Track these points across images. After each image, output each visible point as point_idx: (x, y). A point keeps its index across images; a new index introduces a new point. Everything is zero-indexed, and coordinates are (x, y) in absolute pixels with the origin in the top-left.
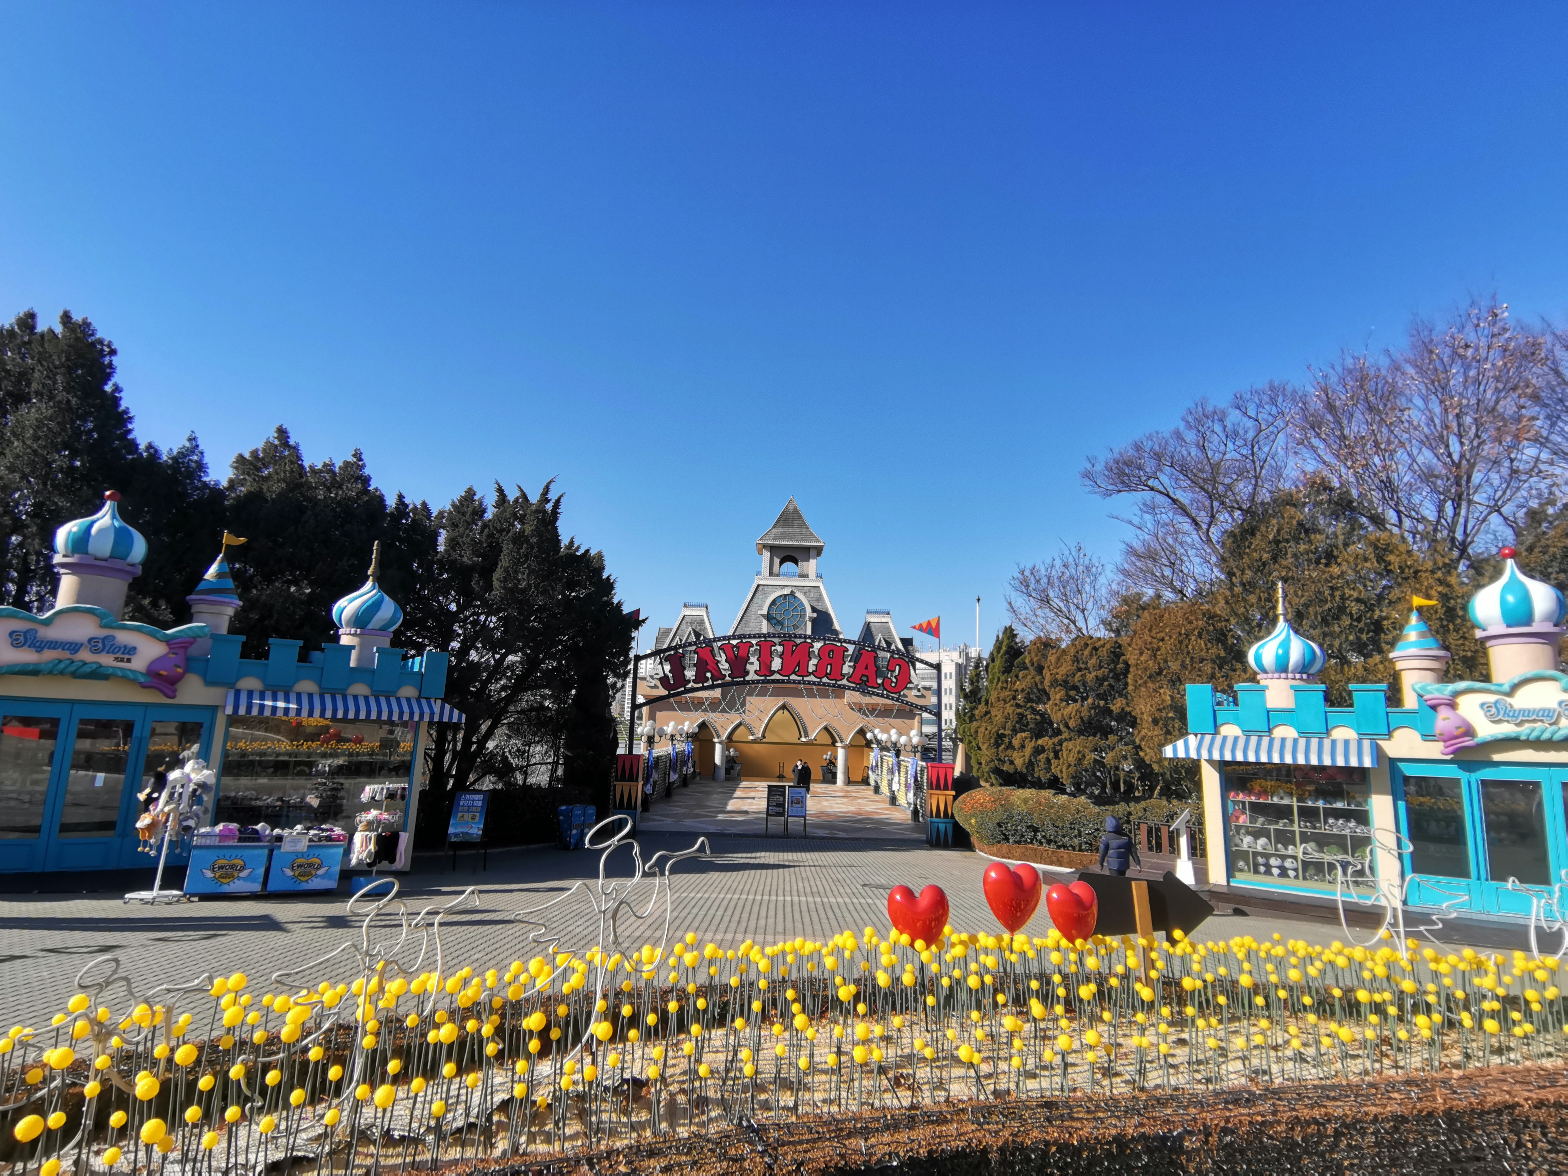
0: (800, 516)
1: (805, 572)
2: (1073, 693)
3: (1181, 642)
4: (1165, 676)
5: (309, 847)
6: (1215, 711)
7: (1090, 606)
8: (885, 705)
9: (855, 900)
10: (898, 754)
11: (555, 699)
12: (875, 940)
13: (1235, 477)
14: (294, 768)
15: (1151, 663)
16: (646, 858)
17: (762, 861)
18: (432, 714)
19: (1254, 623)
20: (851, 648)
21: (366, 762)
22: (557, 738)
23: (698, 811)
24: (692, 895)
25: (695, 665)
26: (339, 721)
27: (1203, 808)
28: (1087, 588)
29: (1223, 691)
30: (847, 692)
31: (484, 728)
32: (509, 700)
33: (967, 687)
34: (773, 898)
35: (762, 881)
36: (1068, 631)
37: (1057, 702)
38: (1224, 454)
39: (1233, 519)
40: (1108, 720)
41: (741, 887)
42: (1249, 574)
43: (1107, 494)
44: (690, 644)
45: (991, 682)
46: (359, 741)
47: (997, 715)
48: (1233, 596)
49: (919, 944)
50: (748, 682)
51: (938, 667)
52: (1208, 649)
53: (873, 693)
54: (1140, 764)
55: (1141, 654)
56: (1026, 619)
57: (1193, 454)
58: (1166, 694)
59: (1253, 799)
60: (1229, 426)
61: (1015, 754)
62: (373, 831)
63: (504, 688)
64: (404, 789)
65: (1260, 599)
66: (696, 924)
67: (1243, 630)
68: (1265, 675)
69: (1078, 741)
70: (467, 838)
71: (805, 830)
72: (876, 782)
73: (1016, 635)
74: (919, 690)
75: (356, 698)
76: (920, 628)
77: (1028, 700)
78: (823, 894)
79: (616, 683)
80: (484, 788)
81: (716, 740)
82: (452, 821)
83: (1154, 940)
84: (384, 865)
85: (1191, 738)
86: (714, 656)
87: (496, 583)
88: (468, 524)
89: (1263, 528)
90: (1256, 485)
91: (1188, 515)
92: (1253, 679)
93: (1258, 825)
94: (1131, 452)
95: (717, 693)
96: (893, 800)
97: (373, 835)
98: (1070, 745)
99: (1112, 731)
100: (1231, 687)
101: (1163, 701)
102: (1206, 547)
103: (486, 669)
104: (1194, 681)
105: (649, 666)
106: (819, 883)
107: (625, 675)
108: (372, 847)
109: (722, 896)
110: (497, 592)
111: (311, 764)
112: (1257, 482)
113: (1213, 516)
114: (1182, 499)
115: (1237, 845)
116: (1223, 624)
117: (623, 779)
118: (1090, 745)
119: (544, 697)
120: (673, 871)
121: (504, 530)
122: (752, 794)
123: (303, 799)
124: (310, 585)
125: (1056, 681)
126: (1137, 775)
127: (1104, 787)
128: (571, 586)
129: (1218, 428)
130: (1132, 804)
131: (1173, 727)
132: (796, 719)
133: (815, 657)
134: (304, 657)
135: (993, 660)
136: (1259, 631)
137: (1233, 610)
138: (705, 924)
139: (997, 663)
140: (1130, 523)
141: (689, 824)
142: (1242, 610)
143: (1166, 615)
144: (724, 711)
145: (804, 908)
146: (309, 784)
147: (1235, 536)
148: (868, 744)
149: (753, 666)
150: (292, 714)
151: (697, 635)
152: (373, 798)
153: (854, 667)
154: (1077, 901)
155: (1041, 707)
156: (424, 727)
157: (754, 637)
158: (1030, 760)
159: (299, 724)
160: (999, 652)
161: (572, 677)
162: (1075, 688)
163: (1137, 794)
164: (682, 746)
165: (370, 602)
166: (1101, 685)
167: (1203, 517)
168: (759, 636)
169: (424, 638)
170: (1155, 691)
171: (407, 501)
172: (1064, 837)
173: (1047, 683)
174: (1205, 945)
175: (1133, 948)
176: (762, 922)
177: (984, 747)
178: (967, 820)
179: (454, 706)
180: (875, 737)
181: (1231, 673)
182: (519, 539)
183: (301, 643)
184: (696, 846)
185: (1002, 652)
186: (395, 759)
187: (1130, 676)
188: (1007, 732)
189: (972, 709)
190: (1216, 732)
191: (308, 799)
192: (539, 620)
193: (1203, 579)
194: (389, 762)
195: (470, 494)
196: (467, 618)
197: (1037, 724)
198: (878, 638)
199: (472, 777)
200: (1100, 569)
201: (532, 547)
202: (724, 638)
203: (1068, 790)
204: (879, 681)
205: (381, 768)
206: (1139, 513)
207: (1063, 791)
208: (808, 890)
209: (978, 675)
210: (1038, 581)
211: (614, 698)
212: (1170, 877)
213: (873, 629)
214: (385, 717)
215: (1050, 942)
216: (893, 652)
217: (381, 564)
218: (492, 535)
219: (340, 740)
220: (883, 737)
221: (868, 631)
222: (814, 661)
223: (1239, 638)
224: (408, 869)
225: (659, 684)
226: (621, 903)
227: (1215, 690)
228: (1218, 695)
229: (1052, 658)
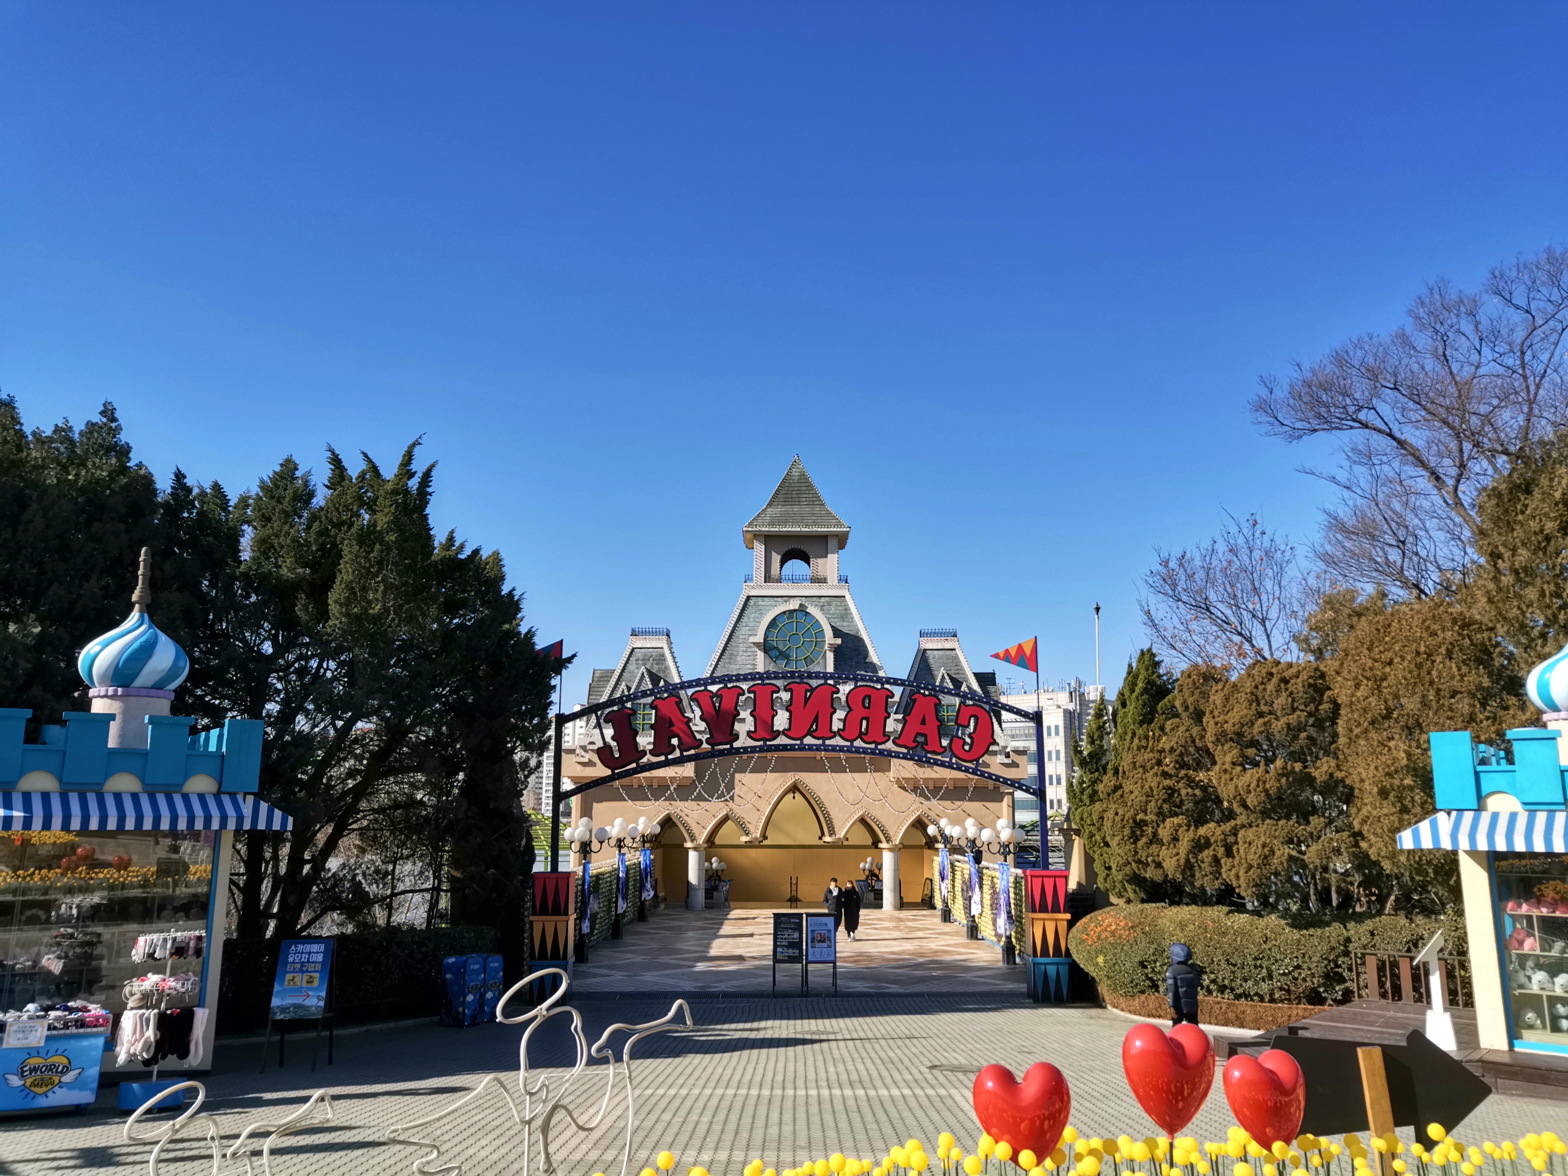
0: (810, 486)
1: (821, 574)
2: (1251, 752)
3: (1419, 666)
4: (1397, 721)
5: (48, 1038)
6: (1477, 774)
7: (1273, 613)
8: (955, 780)
9: (919, 1092)
10: (978, 859)
11: (434, 788)
12: (955, 1153)
13: (1495, 402)
14: (22, 913)
15: (1373, 700)
16: (592, 1035)
17: (768, 1034)
18: (240, 819)
19: (1535, 633)
20: (898, 691)
21: (135, 899)
22: (437, 849)
23: (665, 959)
24: (661, 1092)
25: (652, 727)
26: (93, 834)
27: (1464, 927)
28: (1269, 584)
29: (1490, 742)
30: (894, 762)
31: (321, 838)
32: (359, 792)
33: (1086, 748)
34: (790, 1092)
35: (771, 1066)
36: (1242, 655)
37: (1228, 766)
38: (1477, 367)
39: (1495, 469)
40: (1308, 793)
41: (737, 1077)
42: (1523, 555)
43: (1296, 435)
44: (644, 694)
45: (1122, 738)
46: (123, 865)
47: (1134, 790)
48: (1500, 590)
49: (1026, 1157)
50: (737, 751)
51: (1037, 717)
52: (1462, 676)
53: (936, 763)
54: (1362, 861)
55: (1357, 686)
56: (1174, 636)
57: (1428, 368)
58: (1399, 749)
59: (1544, 911)
60: (1485, 323)
61: (1164, 852)
62: (153, 1007)
63: (351, 774)
64: (199, 938)
65: (1543, 594)
66: (668, 1138)
67: (1517, 644)
68: (1555, 715)
69: (1262, 828)
70: (302, 1014)
71: (835, 984)
72: (945, 902)
73: (1157, 664)
74: (1008, 756)
75: (118, 797)
76: (1007, 657)
77: (1182, 765)
78: (867, 1084)
79: (528, 759)
80: (325, 933)
81: (688, 845)
82: (277, 988)
83: (1397, 1141)
84: (171, 1062)
85: (1441, 816)
86: (682, 712)
87: (334, 608)
88: (287, 515)
89: (1544, 481)
90: (1530, 414)
91: (1423, 465)
92: (1537, 721)
93: (1555, 953)
94: (1330, 368)
95: (688, 770)
96: (973, 931)
97: (152, 1014)
98: (1250, 834)
99: (1315, 810)
100: (1501, 734)
101: (1395, 759)
102: (1453, 514)
103: (322, 745)
104: (1442, 728)
105: (579, 731)
106: (860, 1066)
107: (542, 747)
108: (150, 1033)
109: (708, 1092)
110: (336, 621)
111: (48, 906)
112: (1531, 409)
113: (1462, 466)
114: (1412, 440)
115: (1521, 987)
116: (1486, 635)
117: (544, 912)
118: (1282, 834)
119: (414, 786)
120: (633, 1056)
121: (343, 523)
122: (748, 930)
123: (36, 963)
124: (41, 620)
125: (1224, 733)
126: (1357, 878)
127: (1305, 899)
128: (451, 607)
129: (1467, 326)
130: (1351, 925)
131: (1413, 800)
132: (815, 806)
133: (842, 708)
134: (33, 736)
135: (1124, 705)
136: (1544, 645)
137: (1500, 613)
138: (683, 1138)
139: (1131, 708)
140: (1333, 479)
141: (651, 980)
142: (1515, 611)
143: (1395, 624)
144: (700, 798)
145: (839, 1107)
146: (46, 936)
147: (1500, 496)
148: (931, 843)
149: (745, 725)
150: (17, 826)
151: (655, 678)
152: (151, 956)
153: (904, 721)
154: (1272, 1080)
155: (1201, 776)
156: (227, 838)
157: (745, 678)
158: (1188, 860)
159: (26, 843)
160: (1132, 691)
161: (456, 752)
162: (1254, 743)
163: (1358, 909)
164: (636, 857)
165: (136, 645)
166: (1296, 737)
167: (1448, 468)
168: (753, 676)
169: (223, 697)
170: (1382, 744)
171: (189, 482)
172: (1246, 980)
173: (1210, 737)
174: (1480, 1147)
175: (1364, 1154)
176: (773, 1131)
177: (1114, 843)
178: (1091, 959)
179: (273, 805)
180: (941, 831)
181: (1501, 713)
182: (368, 537)
183: (28, 713)
184: (671, 1014)
185: (1138, 690)
186: (182, 891)
187: (1340, 722)
188: (1150, 817)
189: (1094, 782)
190: (1481, 807)
191: (44, 962)
192: (403, 663)
193: (1451, 565)
194: (172, 898)
195: (289, 468)
196: (290, 665)
197: (1196, 803)
198: (940, 674)
199: (304, 918)
200: (1288, 554)
201: (388, 548)
202: (698, 682)
203: (1249, 906)
204: (945, 743)
205: (162, 907)
206: (1347, 464)
207: (1240, 908)
208: (844, 1077)
209: (1101, 728)
210: (1190, 577)
211: (525, 783)
212: (1417, 1037)
213: (931, 661)
214: (165, 825)
215: (1232, 1148)
216: (964, 696)
217: (153, 584)
218: (324, 533)
219: (95, 864)
220: (953, 831)
221: (922, 662)
222: (840, 714)
223: (1511, 657)
224: (208, 1066)
225: (595, 758)
226: (555, 1108)
227: (1476, 740)
228: (1482, 747)
229: (1217, 698)
